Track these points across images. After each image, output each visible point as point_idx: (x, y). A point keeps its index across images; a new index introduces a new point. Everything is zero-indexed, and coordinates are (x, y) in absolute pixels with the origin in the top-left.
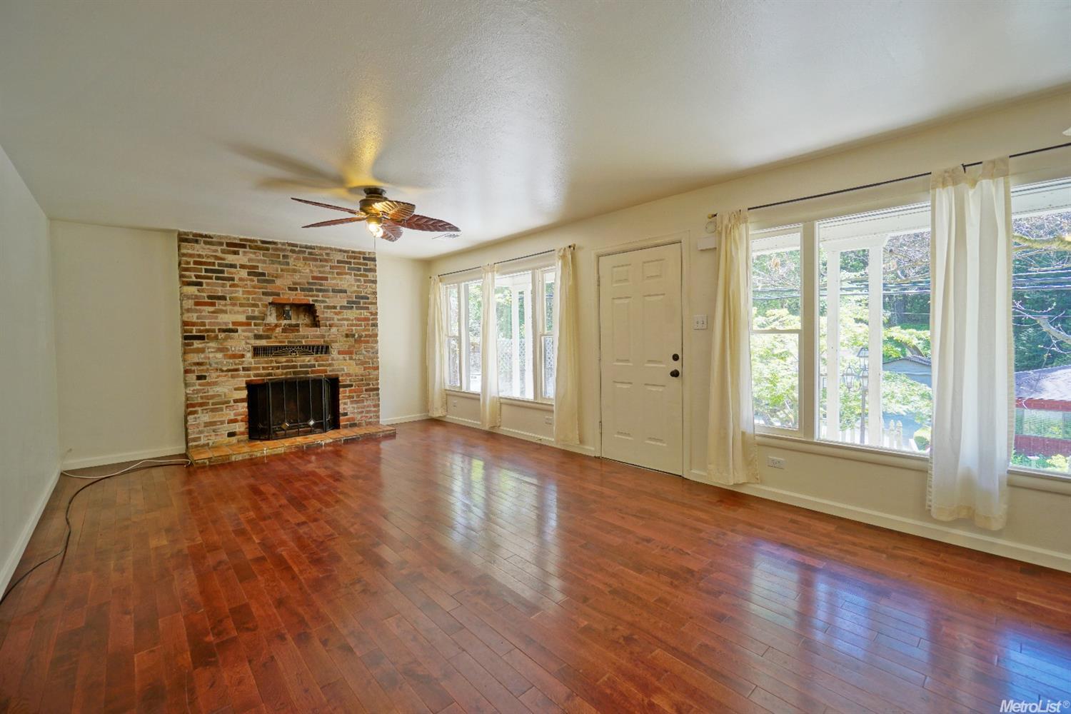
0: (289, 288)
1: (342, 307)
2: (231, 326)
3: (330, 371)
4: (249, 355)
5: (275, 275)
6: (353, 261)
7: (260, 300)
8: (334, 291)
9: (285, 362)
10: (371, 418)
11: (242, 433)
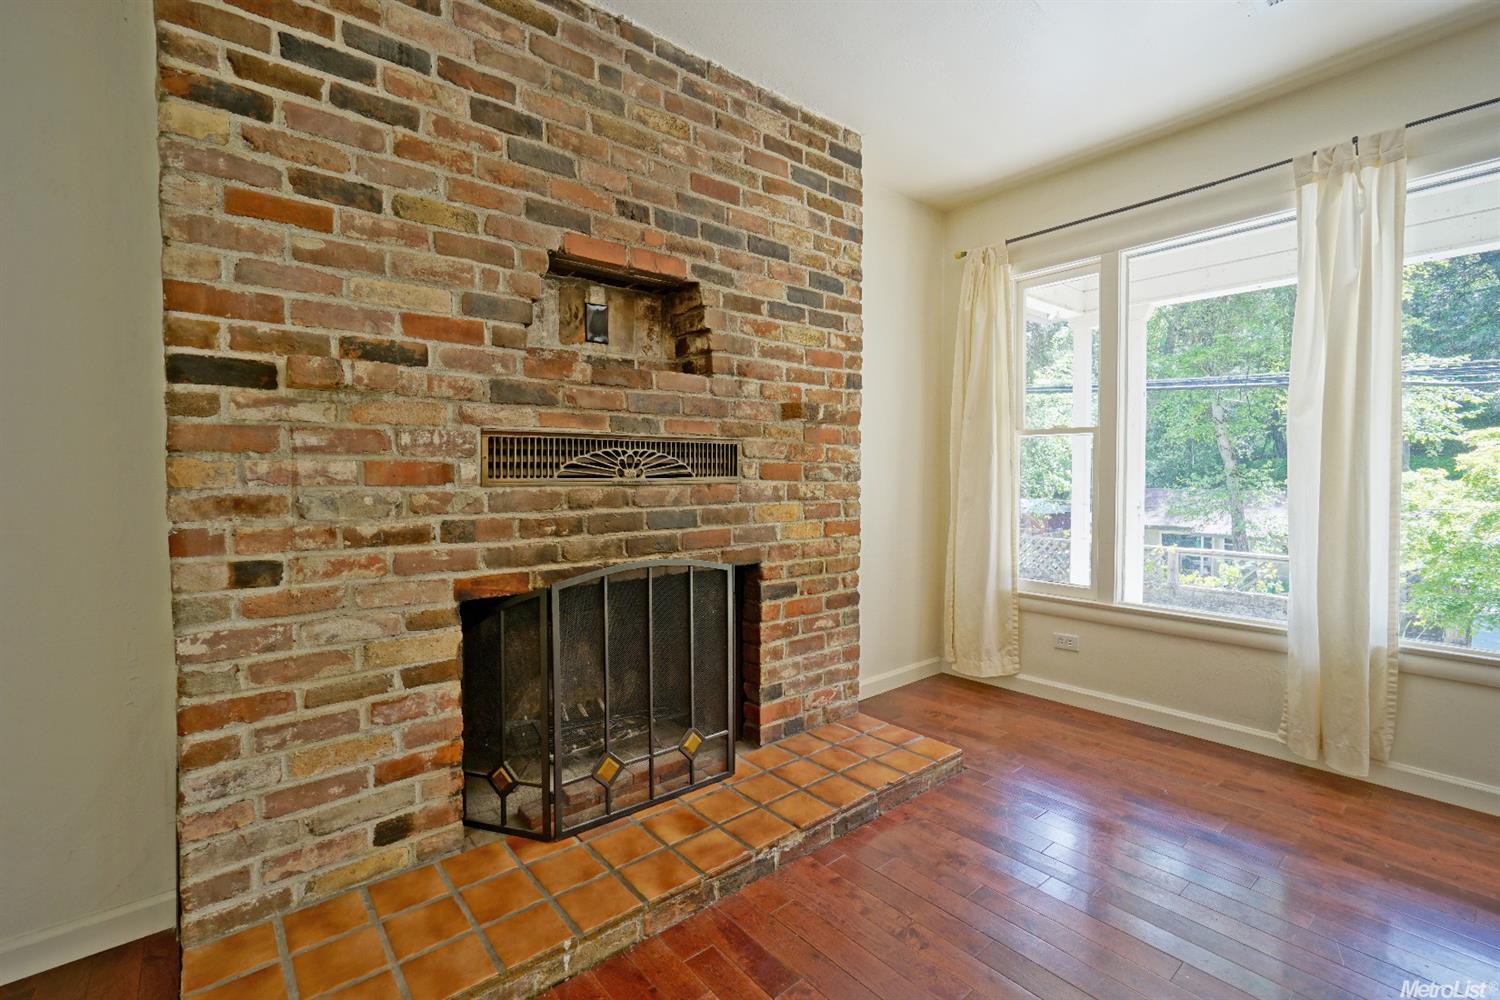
0: (620, 203)
1: (776, 309)
2: (396, 334)
3: (739, 539)
4: (469, 469)
5: (574, 141)
6: (805, 148)
7: (519, 234)
8: (755, 246)
9: (601, 504)
10: (838, 697)
11: (436, 819)
